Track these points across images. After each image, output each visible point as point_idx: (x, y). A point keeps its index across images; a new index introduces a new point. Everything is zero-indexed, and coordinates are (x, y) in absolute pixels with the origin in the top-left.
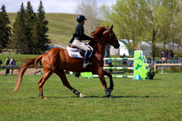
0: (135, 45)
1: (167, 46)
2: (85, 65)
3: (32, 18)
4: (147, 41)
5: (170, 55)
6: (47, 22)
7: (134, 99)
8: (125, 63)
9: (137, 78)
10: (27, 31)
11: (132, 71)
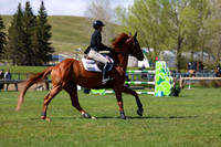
0: (157, 55)
1: (195, 56)
2: (104, 81)
3: (32, 21)
4: (171, 50)
5: (199, 67)
6: (49, 27)
7: (156, 121)
8: (144, 76)
9: (160, 95)
10: (26, 38)
11: (152, 87)
